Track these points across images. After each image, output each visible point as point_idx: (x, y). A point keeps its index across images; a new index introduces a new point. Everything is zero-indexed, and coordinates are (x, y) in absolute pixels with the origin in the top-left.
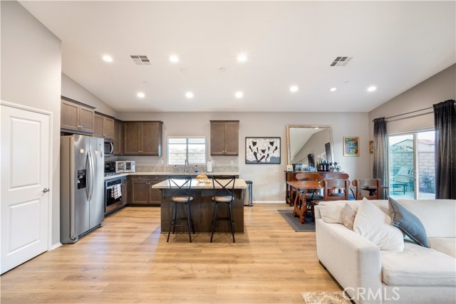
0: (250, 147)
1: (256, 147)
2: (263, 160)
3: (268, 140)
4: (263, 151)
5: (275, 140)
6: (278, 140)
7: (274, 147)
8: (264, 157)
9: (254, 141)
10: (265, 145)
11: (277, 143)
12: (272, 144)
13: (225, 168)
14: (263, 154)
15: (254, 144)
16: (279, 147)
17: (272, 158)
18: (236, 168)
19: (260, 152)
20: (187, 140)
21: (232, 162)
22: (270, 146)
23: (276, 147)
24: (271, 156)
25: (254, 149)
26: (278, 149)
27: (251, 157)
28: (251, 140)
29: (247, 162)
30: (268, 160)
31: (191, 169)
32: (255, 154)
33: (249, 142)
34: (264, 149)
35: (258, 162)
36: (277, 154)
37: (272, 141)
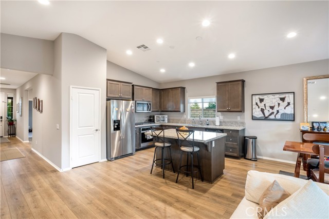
0: (257, 104)
1: (263, 103)
2: (272, 117)
3: (278, 96)
4: (272, 108)
5: (287, 95)
6: (291, 96)
7: (286, 103)
8: (273, 113)
9: (261, 97)
10: (274, 101)
11: (289, 99)
12: (283, 99)
13: (232, 123)
14: (271, 111)
15: (261, 100)
16: (292, 102)
17: (282, 115)
18: (243, 123)
19: (268, 108)
20: (202, 99)
21: (239, 118)
22: (281, 102)
23: (289, 104)
24: (281, 112)
25: (262, 105)
26: (292, 105)
27: (258, 113)
28: (257, 97)
29: (254, 118)
30: (278, 116)
31: (204, 122)
32: (262, 110)
33: (256, 99)
34: (272, 105)
35: (266, 119)
36: (289, 110)
37: (282, 96)
